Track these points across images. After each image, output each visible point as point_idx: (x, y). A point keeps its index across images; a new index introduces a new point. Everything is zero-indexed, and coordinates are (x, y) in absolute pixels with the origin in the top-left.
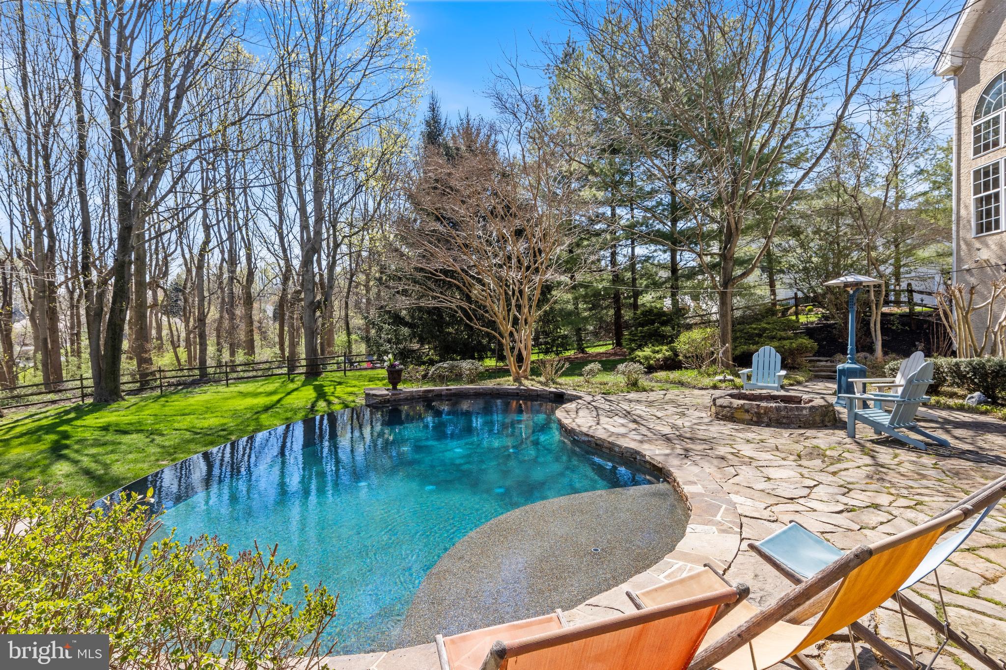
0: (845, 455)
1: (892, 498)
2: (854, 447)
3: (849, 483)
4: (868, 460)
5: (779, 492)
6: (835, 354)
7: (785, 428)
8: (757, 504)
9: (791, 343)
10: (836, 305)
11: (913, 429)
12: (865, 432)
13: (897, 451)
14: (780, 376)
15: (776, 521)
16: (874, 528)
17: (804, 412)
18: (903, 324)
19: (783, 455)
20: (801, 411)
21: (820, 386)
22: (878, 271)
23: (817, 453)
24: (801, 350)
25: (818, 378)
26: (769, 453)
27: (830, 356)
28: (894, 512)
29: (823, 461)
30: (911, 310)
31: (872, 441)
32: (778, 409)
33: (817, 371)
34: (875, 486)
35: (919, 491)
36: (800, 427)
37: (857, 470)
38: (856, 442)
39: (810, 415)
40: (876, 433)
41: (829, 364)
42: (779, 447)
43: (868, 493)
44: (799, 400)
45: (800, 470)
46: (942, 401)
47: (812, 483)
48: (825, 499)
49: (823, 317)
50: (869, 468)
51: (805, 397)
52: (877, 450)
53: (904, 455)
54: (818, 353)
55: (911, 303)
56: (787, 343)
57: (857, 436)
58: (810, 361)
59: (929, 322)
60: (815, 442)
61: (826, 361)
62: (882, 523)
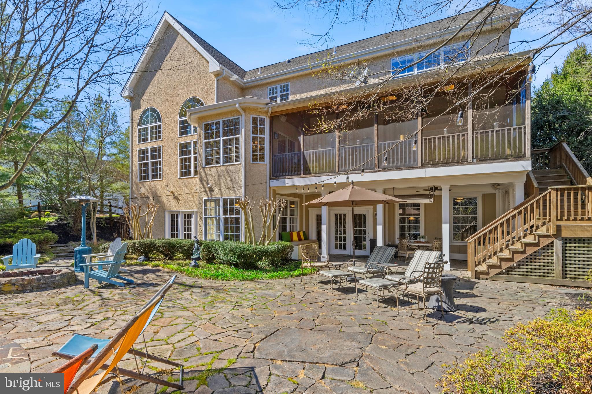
0: (85, 298)
1: (113, 313)
2: (89, 293)
3: (91, 311)
4: (98, 298)
5: (50, 328)
6: (68, 241)
7: (43, 291)
8: (36, 339)
9: (40, 236)
10: (68, 212)
11: (118, 277)
12: (94, 283)
13: (112, 290)
14: (36, 258)
15: (53, 344)
16: (107, 329)
17: (57, 278)
18: (107, 224)
19: (47, 307)
20: (55, 278)
21: (62, 262)
22: (94, 194)
23: (68, 301)
24: (46, 241)
25: (59, 257)
26: (36, 308)
27: (65, 243)
28: (115, 319)
29: (73, 304)
30: (111, 216)
31: (98, 288)
32: (38, 279)
33: (57, 253)
34: (105, 309)
35: (125, 306)
36: (54, 288)
37: (93, 304)
38: (90, 290)
39: (61, 280)
40: (99, 283)
41: (65, 248)
42: (43, 303)
43: (101, 314)
44: (51, 272)
45: (60, 312)
46: (128, 262)
47: (70, 317)
48: (79, 323)
49: (59, 219)
50: (99, 302)
51: (55, 269)
52: (102, 291)
53: (115, 291)
54: (59, 242)
55: (110, 212)
56: (36, 236)
57: (90, 287)
58: (52, 247)
59: (119, 222)
60: (66, 295)
61: (63, 246)
62: (111, 326)
